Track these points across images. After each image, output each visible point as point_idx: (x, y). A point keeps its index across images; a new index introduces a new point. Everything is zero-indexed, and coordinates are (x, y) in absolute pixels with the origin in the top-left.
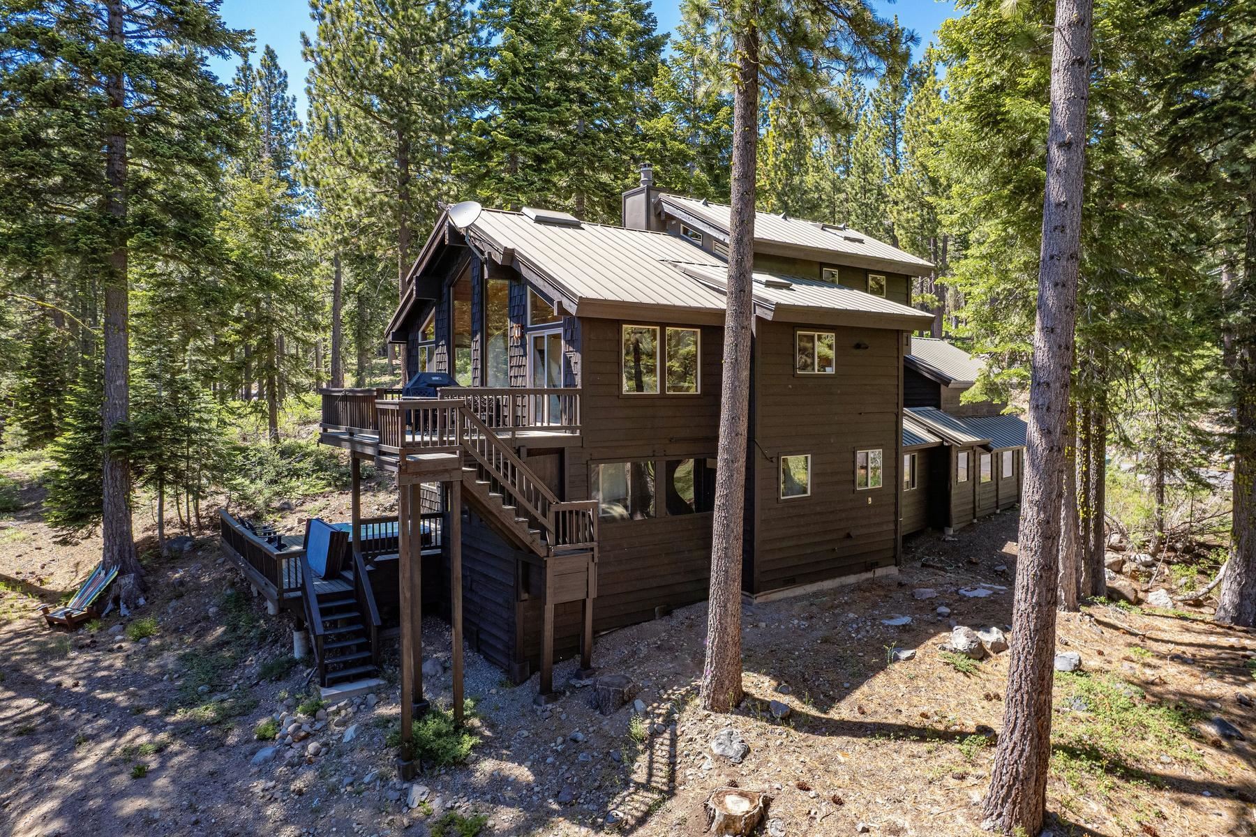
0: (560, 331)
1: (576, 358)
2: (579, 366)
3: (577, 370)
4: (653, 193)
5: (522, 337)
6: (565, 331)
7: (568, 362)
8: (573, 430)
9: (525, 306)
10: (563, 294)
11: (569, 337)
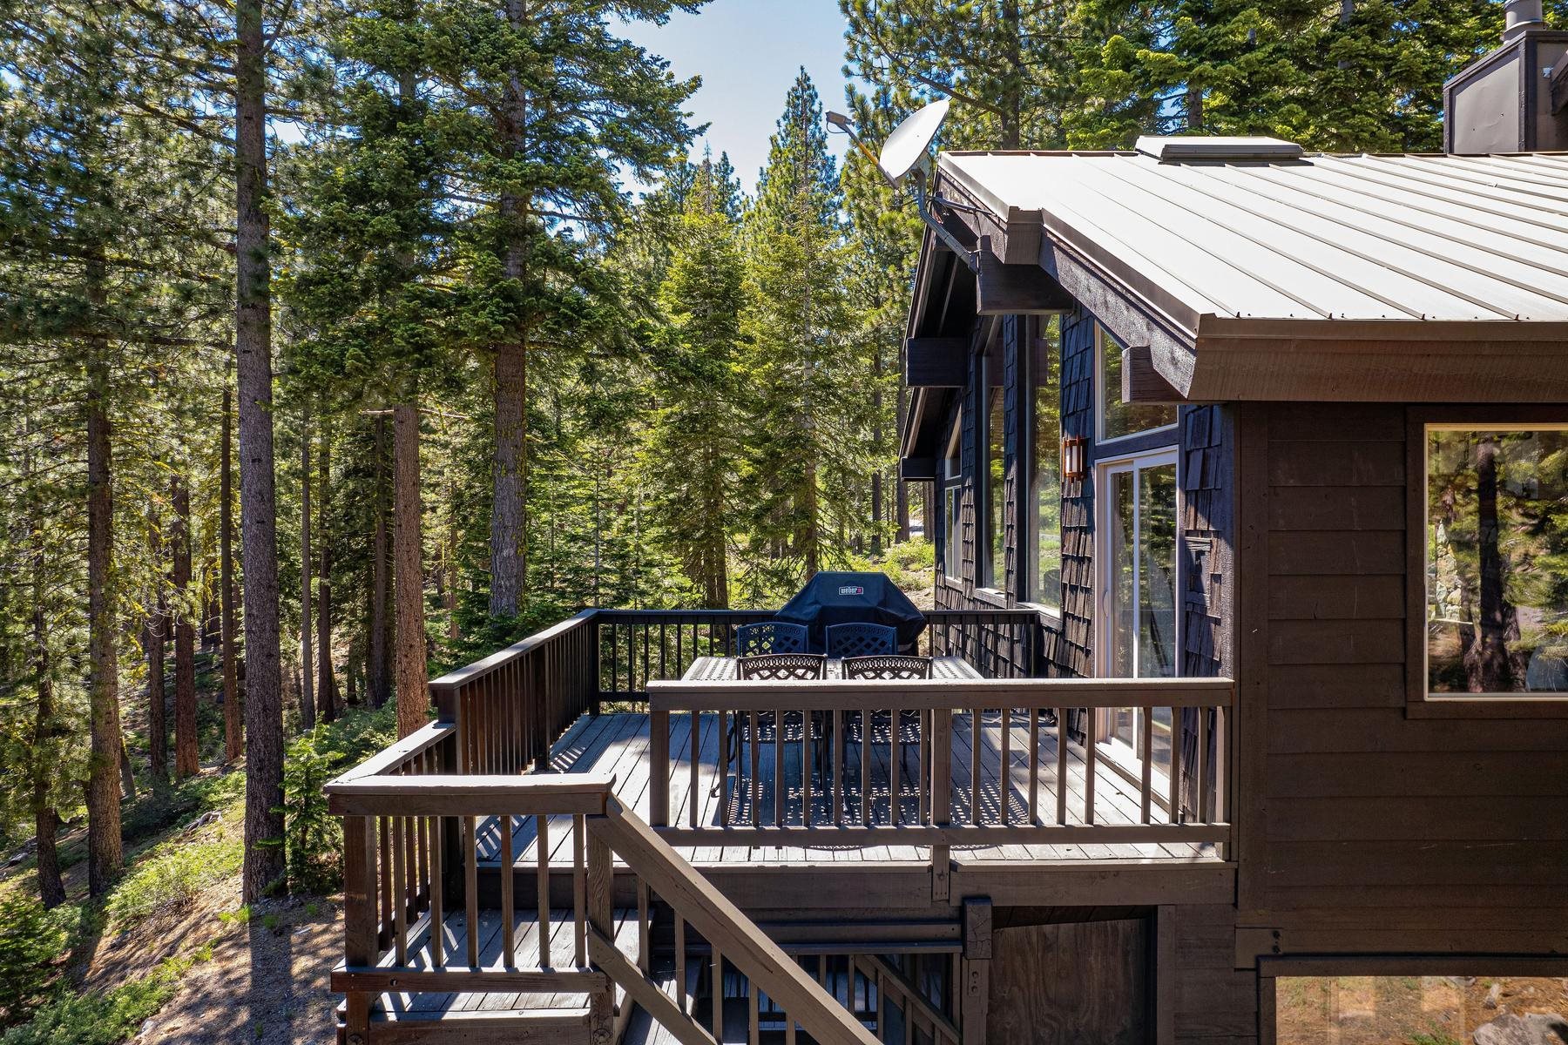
0: (1170, 456)
1: (1218, 560)
2: (1226, 591)
3: (1220, 601)
4: (1545, 51)
5: (1084, 475)
6: (1186, 457)
7: (1192, 572)
8: (1205, 837)
9: (1090, 382)
10: (1153, 320)
11: (1194, 481)
